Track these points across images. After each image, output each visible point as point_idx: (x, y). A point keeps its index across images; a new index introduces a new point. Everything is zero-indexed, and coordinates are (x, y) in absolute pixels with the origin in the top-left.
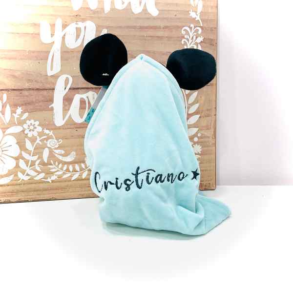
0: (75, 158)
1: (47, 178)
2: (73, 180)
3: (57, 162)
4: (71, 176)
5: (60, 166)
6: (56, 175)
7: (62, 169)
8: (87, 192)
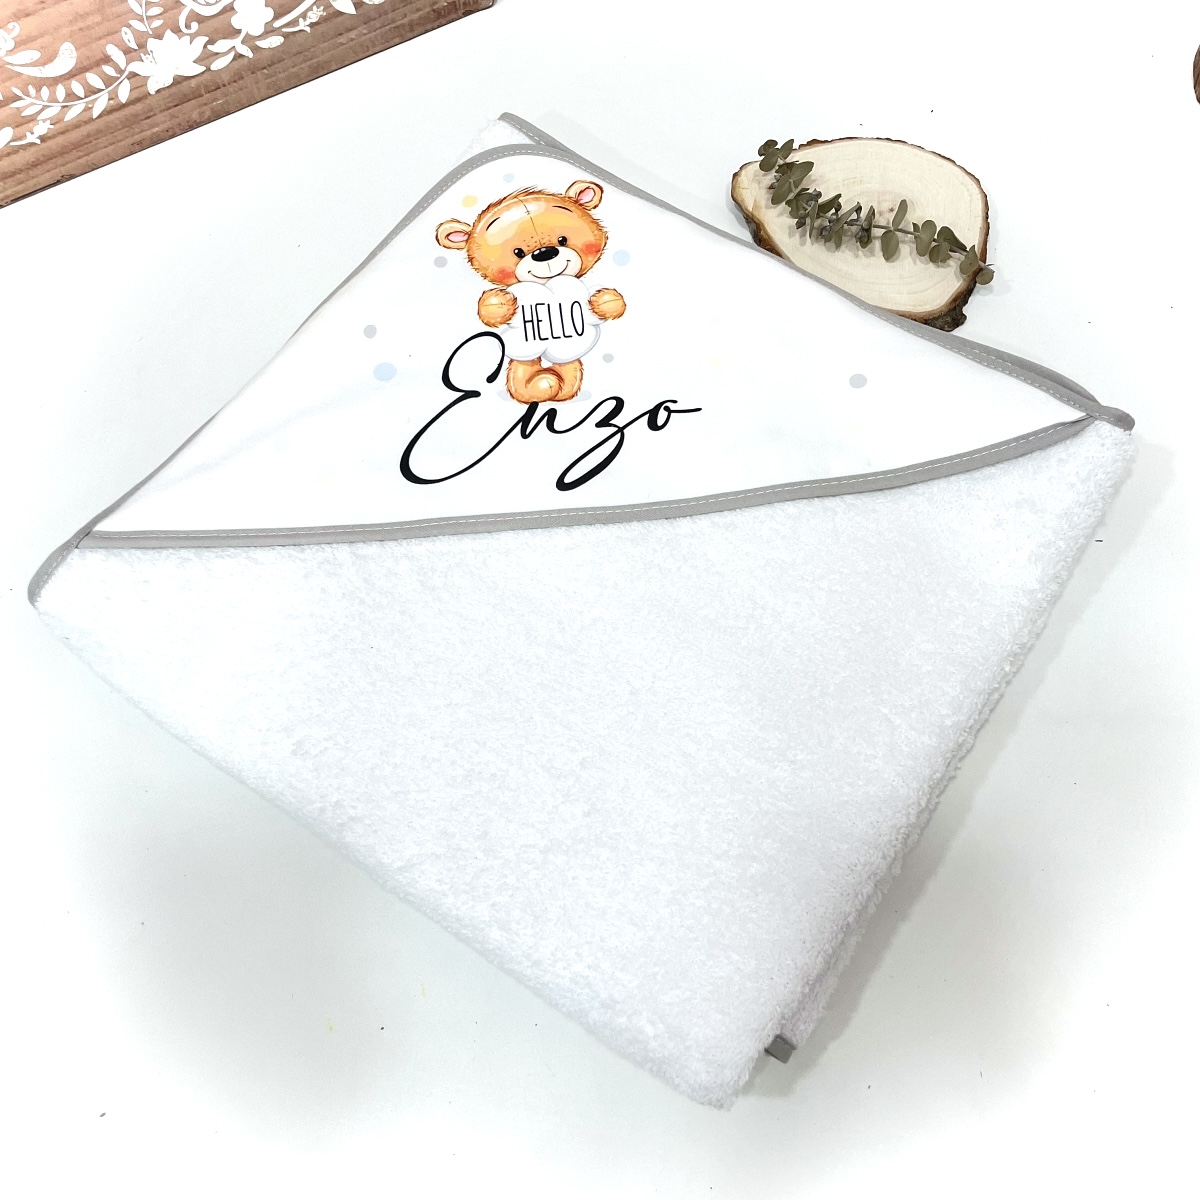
0: (78, 58)
1: (25, 136)
2: (100, 116)
3: (30, 88)
4: (88, 109)
5: (45, 92)
6: (44, 121)
7: (53, 99)
8: (149, 132)
